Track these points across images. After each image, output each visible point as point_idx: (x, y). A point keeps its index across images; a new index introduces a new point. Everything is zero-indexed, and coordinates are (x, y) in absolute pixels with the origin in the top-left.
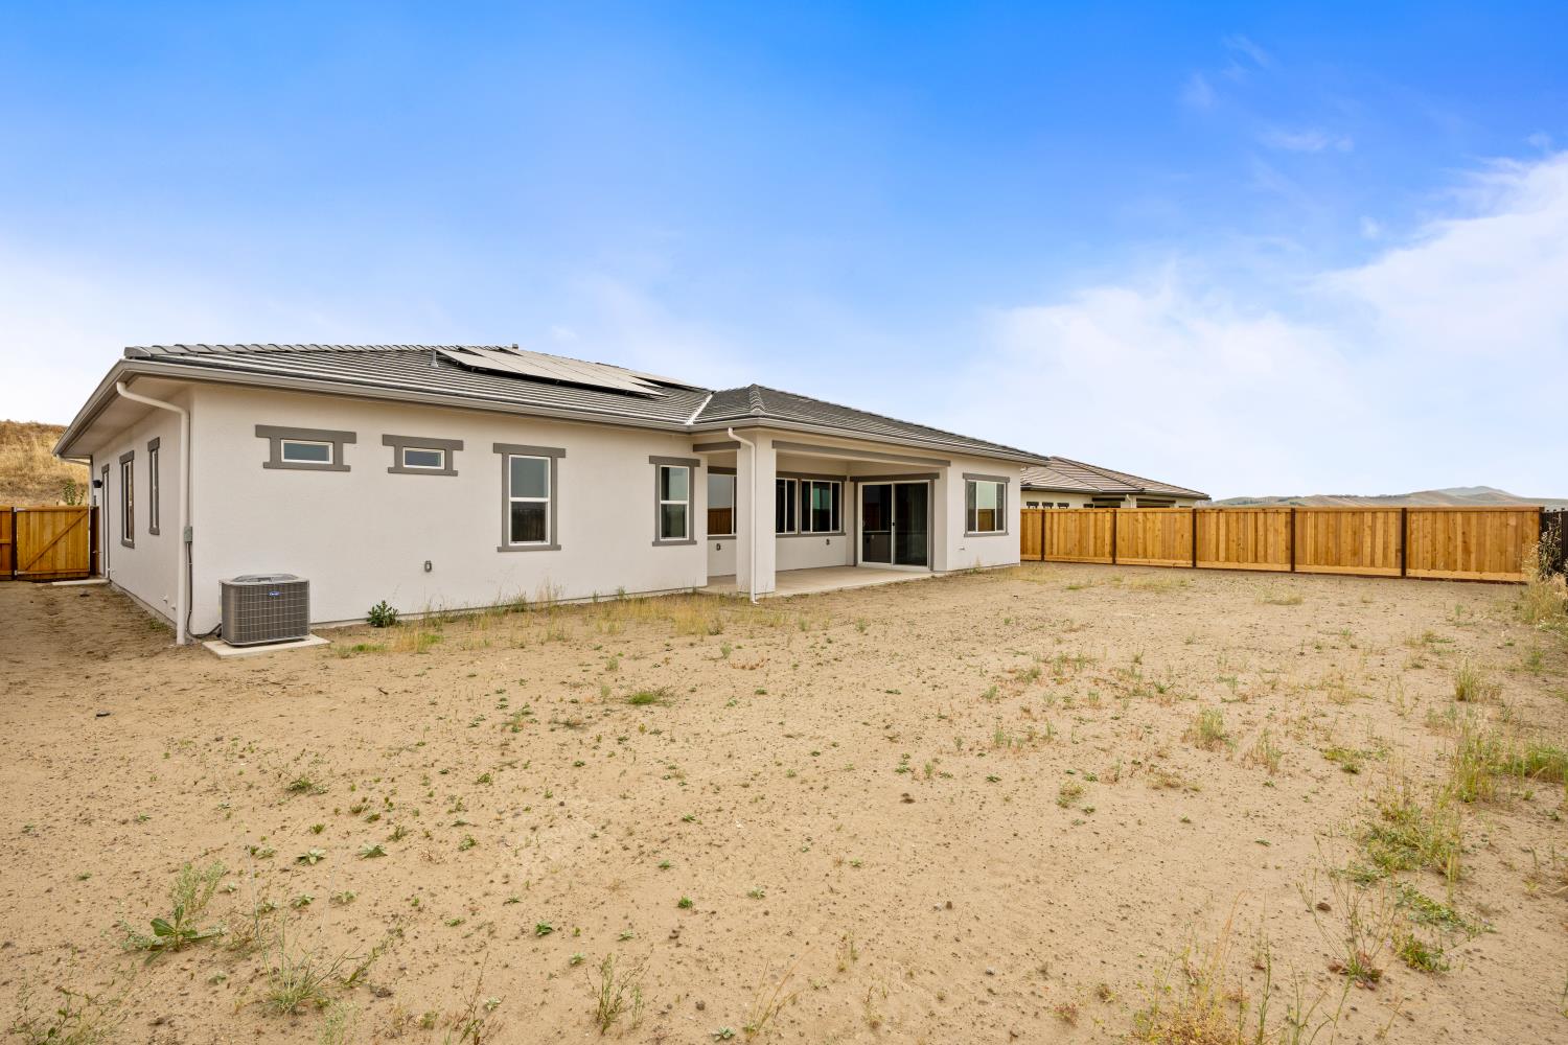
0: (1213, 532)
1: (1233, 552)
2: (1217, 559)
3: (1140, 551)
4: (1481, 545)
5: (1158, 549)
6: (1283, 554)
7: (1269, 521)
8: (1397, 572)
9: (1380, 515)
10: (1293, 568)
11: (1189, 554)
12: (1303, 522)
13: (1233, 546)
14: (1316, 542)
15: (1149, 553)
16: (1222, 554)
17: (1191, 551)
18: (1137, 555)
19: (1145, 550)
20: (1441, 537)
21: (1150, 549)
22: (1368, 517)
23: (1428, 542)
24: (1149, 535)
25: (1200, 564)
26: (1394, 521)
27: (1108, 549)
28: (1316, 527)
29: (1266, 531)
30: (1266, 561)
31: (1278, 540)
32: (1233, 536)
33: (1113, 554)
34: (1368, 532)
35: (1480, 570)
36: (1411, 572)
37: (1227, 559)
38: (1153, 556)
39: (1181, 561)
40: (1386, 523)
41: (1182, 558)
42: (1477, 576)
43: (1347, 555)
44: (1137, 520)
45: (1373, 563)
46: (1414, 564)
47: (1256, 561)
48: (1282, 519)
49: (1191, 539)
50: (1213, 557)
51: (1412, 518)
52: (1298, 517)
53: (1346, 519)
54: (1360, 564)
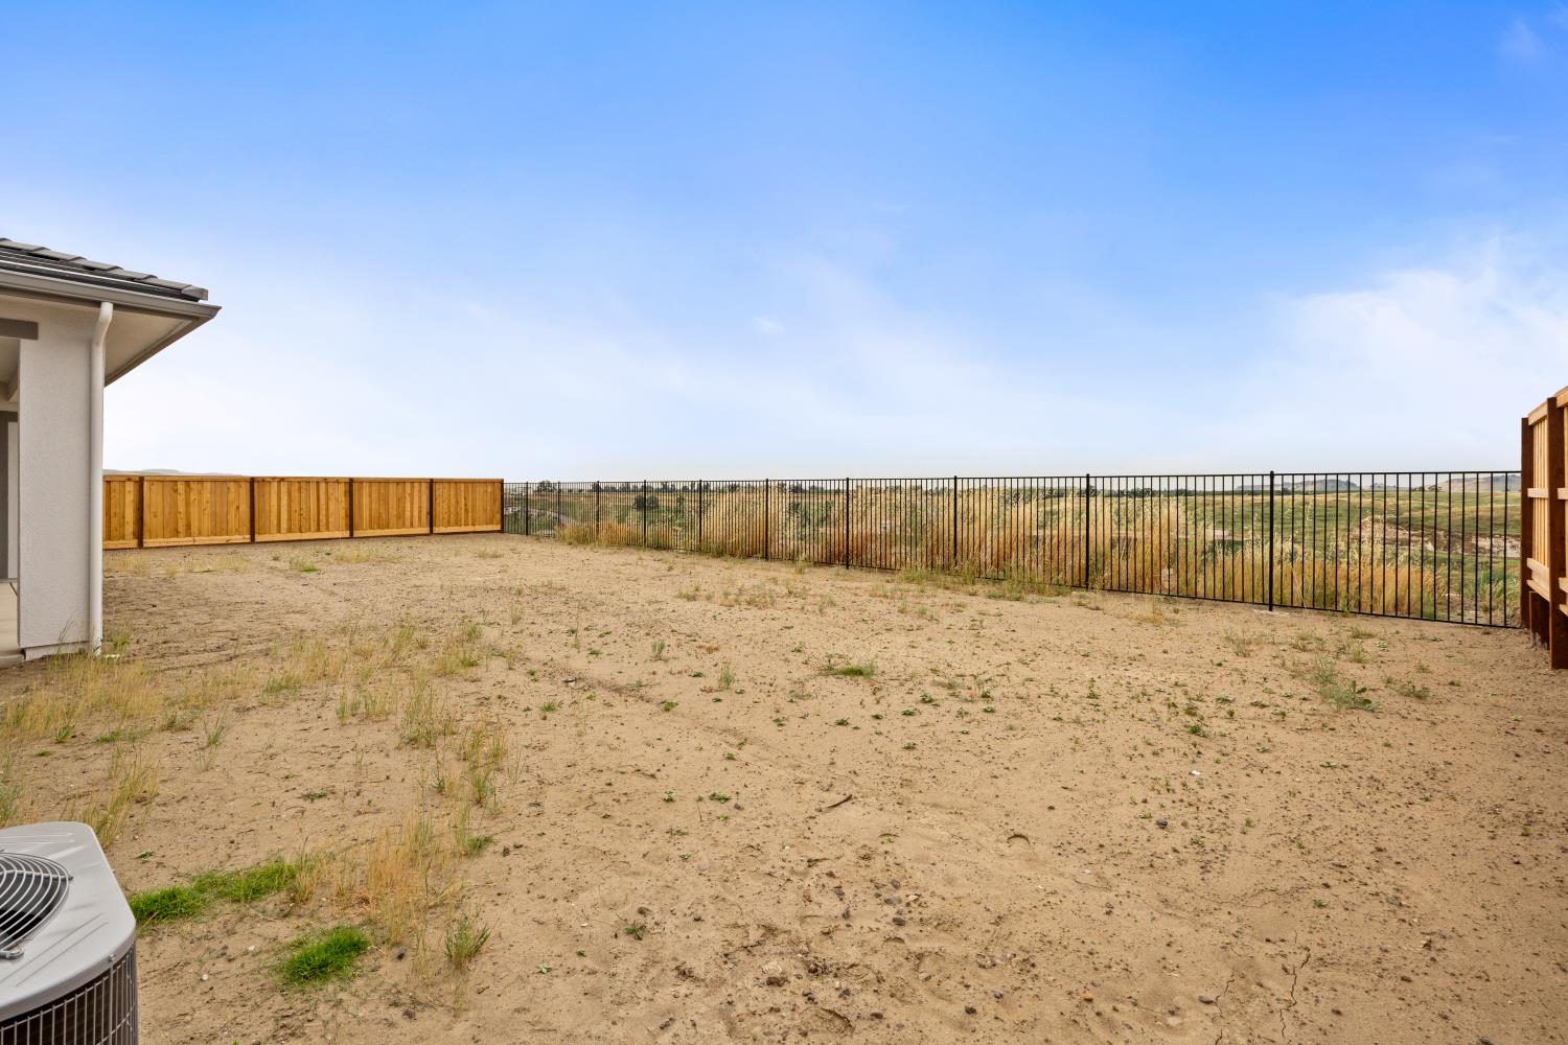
0: (274, 502)
1: (296, 521)
2: (279, 531)
3: (181, 527)
4: (474, 506)
5: (207, 524)
6: (343, 521)
7: (330, 491)
8: (426, 530)
9: (416, 485)
10: (352, 534)
11: (246, 527)
12: (360, 490)
13: (296, 516)
14: (371, 510)
15: (194, 529)
16: (284, 525)
17: (248, 525)
18: (176, 533)
19: (188, 526)
20: (453, 501)
21: (195, 524)
22: (408, 486)
23: (445, 506)
24: (194, 510)
25: (258, 538)
26: (425, 488)
27: (130, 528)
28: (370, 496)
29: (328, 499)
30: (328, 529)
31: (338, 508)
32: (295, 507)
33: (139, 535)
34: (408, 498)
35: (473, 525)
36: (436, 530)
37: (290, 530)
38: (200, 534)
39: (237, 537)
40: (420, 491)
41: (238, 532)
42: (470, 528)
43: (393, 520)
44: (176, 491)
45: (412, 526)
46: (438, 523)
47: (318, 530)
48: (342, 488)
49: (248, 510)
50: (274, 529)
51: (437, 487)
52: (355, 486)
53: (392, 488)
54: (404, 526)
